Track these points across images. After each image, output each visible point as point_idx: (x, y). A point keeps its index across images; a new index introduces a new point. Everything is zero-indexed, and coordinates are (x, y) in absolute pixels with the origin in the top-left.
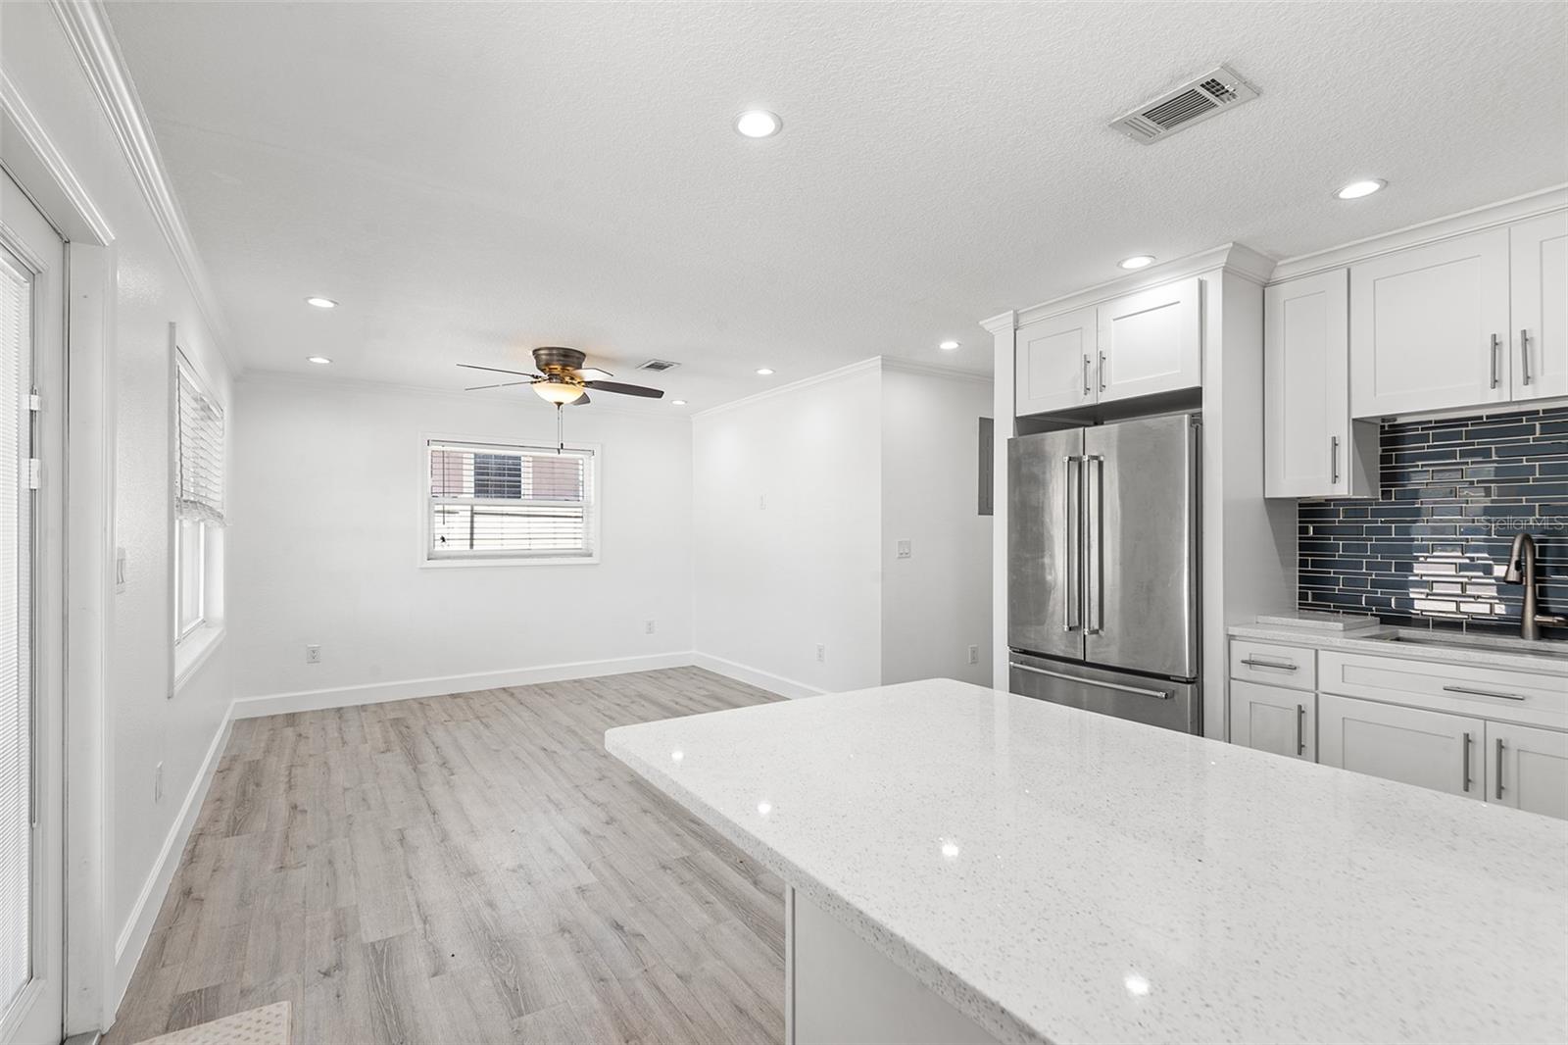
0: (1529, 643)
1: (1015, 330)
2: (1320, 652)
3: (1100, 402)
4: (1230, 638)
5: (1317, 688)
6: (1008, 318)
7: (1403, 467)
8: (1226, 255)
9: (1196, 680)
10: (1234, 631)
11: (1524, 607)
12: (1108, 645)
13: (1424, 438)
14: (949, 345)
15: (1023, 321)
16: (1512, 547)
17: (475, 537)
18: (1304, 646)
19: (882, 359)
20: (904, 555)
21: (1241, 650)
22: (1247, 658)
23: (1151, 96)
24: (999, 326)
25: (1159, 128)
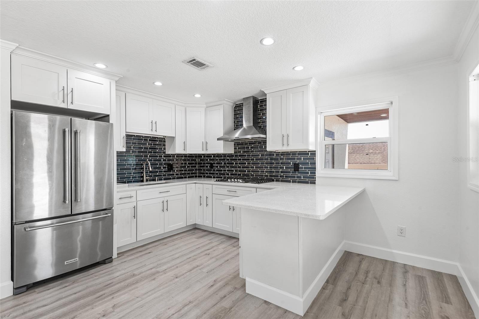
2: (137, 191)
3: (70, 108)
5: (137, 200)
9: (113, 207)
18: (134, 190)
22: (120, 198)
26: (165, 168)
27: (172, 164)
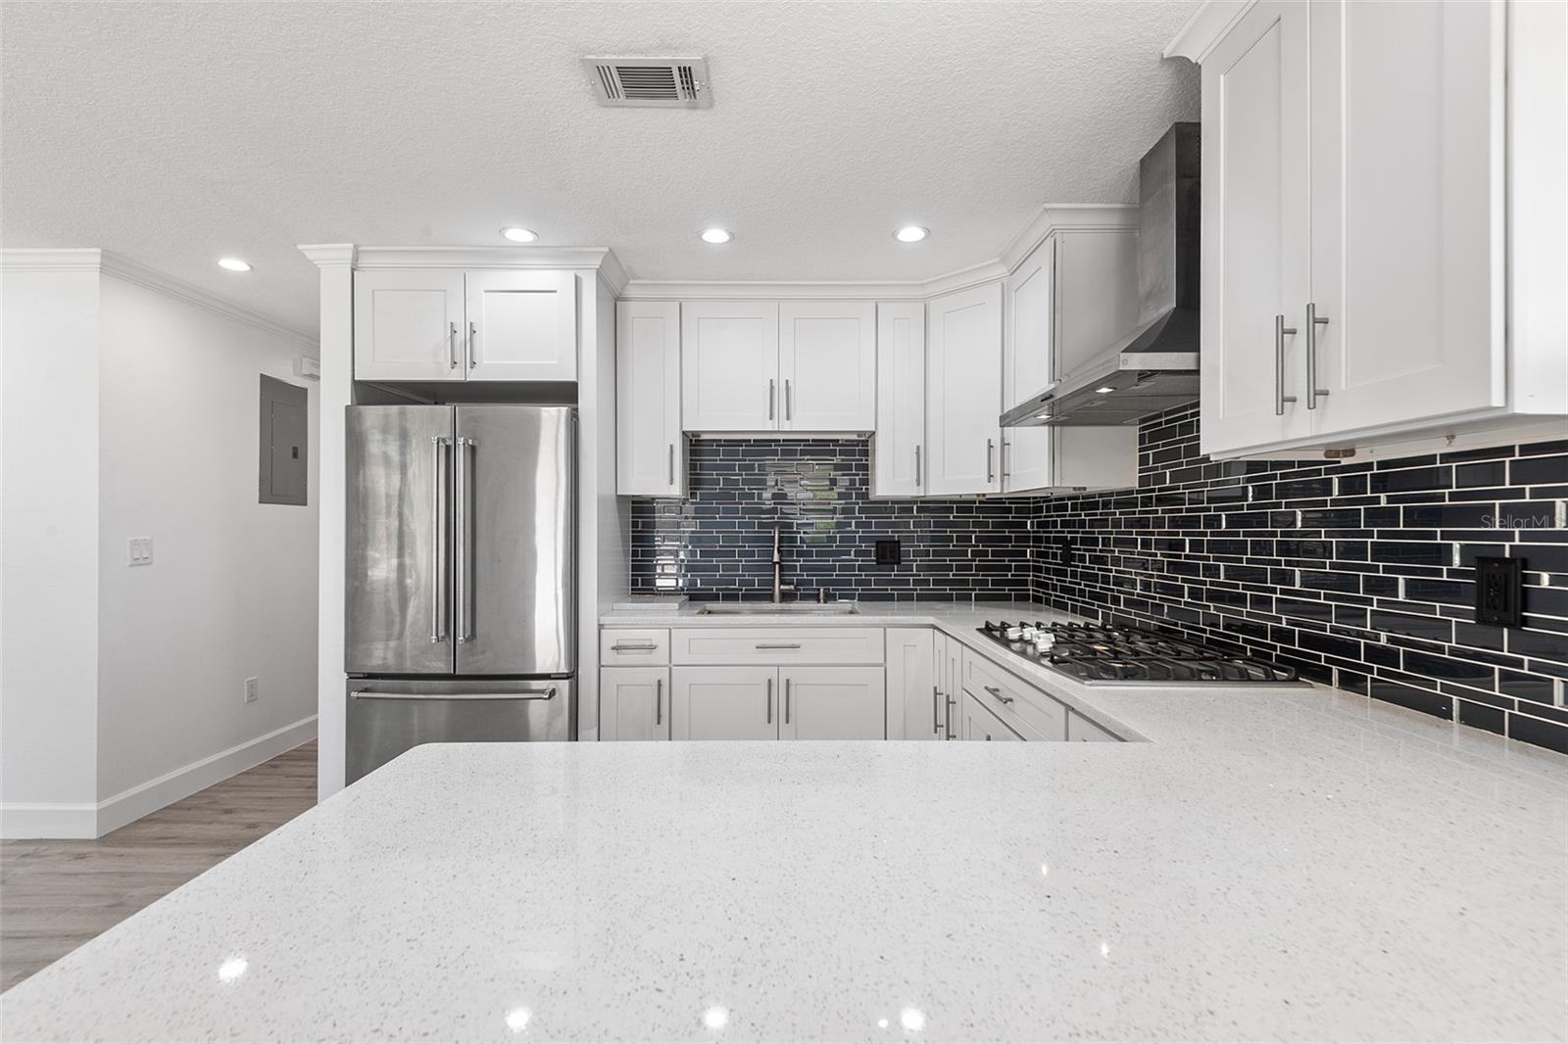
0: (777, 605)
1: (353, 270)
2: (673, 631)
3: (468, 380)
4: (601, 627)
5: (670, 662)
6: (345, 251)
7: (705, 475)
8: (601, 258)
9: (572, 676)
10: (605, 620)
11: (774, 580)
12: (483, 652)
13: (717, 453)
14: (233, 265)
15: (363, 262)
16: (774, 537)
18: (660, 627)
19: (102, 256)
20: (141, 561)
21: (610, 638)
22: (615, 645)
23: (634, 51)
24: (330, 260)
25: (622, 91)
26: (867, 553)
27: (899, 542)
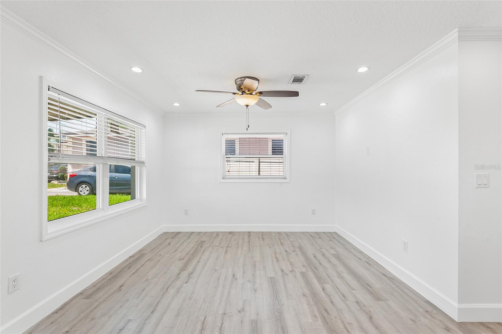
17: (261, 170)
20: (482, 185)
